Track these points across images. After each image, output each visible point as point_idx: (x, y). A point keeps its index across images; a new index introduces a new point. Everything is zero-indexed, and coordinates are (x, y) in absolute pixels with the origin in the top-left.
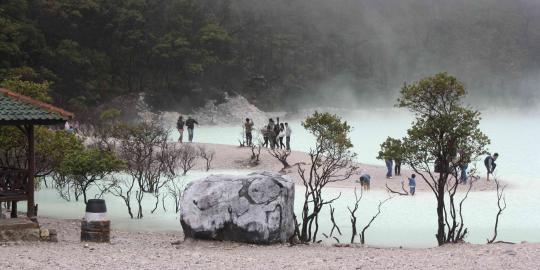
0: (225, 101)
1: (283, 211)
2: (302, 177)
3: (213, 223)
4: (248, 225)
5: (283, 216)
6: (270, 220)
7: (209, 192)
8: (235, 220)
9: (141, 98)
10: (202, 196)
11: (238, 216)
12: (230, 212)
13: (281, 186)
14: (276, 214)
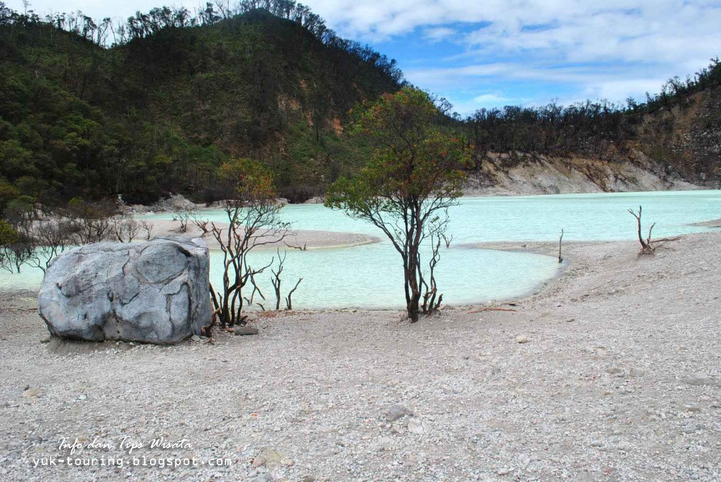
0: (170, 198)
1: (193, 292)
2: (218, 239)
3: (85, 316)
4: (139, 317)
5: (193, 298)
6: (173, 307)
7: (78, 270)
8: (119, 309)
9: (120, 198)
10: (69, 275)
11: (123, 304)
12: (111, 300)
13: (187, 254)
14: (183, 297)
